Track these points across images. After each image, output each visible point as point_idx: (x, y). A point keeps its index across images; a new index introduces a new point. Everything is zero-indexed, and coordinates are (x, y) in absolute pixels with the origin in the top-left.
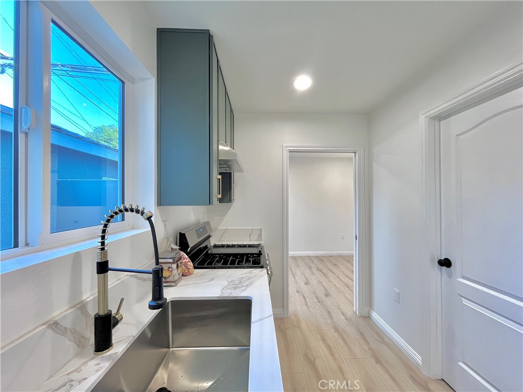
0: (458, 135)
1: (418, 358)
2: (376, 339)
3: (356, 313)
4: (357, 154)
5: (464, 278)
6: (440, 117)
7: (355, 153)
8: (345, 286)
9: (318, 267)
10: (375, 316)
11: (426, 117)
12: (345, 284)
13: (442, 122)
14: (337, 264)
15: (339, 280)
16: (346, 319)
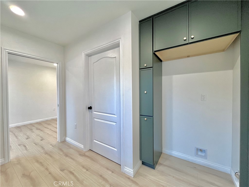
0: (93, 63)
1: (82, 146)
2: (67, 148)
3: (59, 142)
4: (58, 65)
5: (95, 111)
6: (89, 56)
7: (57, 64)
8: (54, 132)
9: (37, 128)
10: (68, 139)
11: (84, 54)
12: (54, 131)
13: (89, 57)
14: (50, 123)
15: (51, 130)
16: (53, 146)
